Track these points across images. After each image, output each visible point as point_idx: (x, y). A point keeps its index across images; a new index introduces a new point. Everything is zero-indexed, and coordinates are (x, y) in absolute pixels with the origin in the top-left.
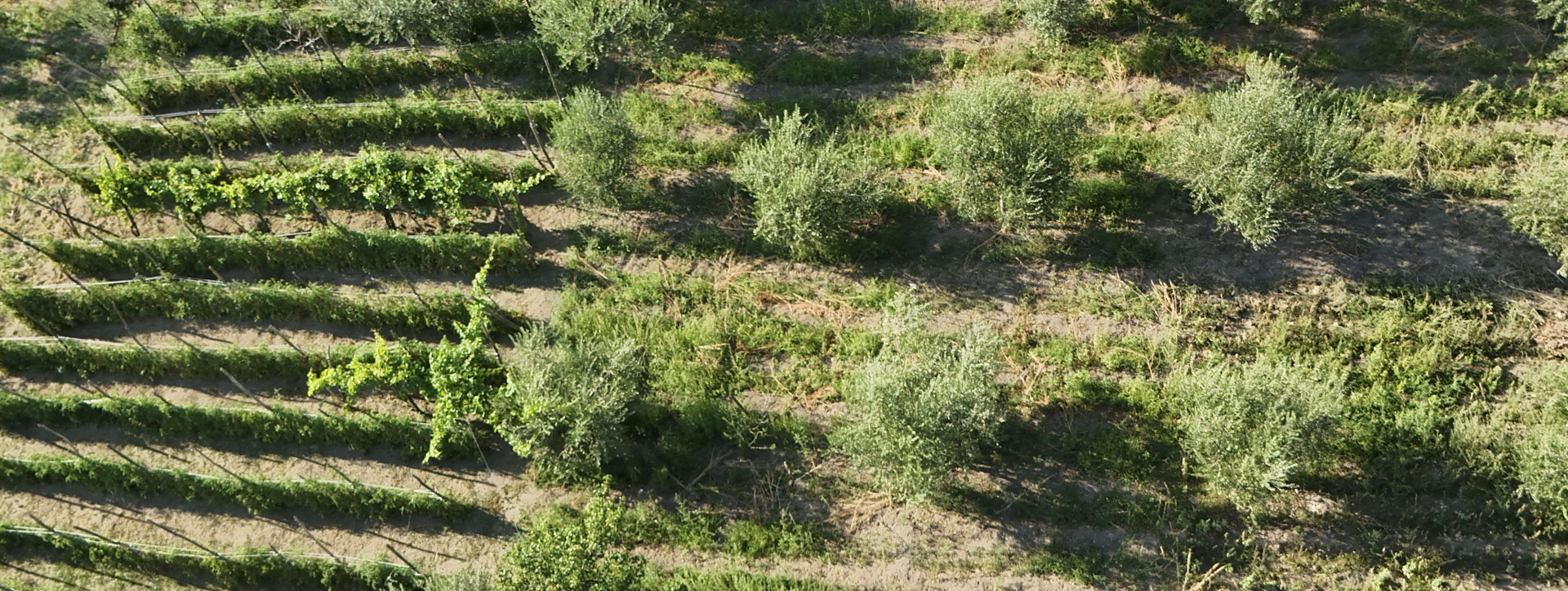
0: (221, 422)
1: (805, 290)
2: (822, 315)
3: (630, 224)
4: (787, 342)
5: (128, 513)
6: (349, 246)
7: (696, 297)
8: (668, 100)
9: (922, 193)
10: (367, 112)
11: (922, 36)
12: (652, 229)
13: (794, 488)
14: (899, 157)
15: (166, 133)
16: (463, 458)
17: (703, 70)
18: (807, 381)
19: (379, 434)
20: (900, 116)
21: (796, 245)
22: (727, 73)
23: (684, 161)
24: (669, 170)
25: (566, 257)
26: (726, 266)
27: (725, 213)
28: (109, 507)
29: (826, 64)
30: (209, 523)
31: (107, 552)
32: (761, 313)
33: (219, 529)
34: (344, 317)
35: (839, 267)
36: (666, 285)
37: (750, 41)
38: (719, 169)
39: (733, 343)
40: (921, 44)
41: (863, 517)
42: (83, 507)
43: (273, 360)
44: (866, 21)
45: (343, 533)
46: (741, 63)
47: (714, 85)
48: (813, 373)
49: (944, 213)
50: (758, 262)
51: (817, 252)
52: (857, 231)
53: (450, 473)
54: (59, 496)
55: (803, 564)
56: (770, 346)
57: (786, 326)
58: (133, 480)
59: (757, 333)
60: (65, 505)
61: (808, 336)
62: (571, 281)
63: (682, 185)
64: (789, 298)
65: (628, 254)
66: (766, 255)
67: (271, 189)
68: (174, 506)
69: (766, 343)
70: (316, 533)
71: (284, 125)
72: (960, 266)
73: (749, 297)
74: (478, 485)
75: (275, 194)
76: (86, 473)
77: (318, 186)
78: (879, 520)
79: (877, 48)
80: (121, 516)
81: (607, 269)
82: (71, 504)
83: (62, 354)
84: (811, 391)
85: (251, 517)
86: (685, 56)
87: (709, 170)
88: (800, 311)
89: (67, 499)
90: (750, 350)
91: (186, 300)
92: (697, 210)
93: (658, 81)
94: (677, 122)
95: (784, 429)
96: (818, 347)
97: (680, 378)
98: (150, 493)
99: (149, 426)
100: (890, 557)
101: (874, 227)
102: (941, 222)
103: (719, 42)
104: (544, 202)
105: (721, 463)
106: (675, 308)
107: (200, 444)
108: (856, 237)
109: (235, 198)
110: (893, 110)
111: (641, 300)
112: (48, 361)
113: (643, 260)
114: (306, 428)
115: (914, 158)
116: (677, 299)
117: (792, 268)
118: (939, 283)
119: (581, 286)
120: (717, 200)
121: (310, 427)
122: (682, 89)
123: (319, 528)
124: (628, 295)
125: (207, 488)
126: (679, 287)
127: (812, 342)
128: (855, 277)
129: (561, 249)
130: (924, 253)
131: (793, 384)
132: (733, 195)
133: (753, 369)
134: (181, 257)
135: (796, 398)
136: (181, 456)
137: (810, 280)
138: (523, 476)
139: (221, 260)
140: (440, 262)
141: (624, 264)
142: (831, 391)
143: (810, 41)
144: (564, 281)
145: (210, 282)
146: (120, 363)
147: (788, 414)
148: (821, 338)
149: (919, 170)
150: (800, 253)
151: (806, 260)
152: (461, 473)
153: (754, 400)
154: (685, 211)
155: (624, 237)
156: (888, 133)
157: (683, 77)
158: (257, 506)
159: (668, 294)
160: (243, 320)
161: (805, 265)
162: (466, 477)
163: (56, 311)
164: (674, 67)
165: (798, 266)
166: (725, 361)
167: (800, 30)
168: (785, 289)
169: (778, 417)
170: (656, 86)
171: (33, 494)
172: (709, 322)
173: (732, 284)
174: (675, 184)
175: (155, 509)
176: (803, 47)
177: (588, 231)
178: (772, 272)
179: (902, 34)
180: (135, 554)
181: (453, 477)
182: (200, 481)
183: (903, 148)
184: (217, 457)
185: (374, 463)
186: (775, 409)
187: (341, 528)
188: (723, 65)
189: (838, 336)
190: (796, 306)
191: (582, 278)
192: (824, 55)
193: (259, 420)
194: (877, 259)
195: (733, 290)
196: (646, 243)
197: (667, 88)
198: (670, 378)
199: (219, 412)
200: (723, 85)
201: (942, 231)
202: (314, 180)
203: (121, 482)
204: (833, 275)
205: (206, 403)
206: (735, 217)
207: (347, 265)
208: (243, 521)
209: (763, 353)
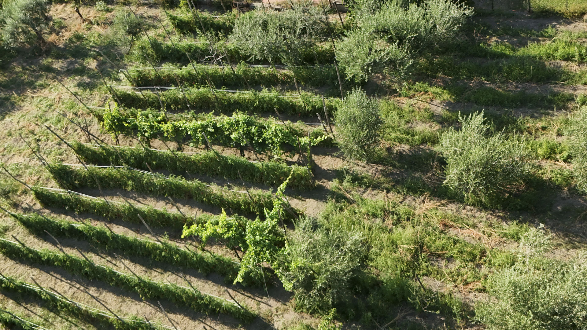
0: (136, 247)
1: (471, 223)
2: (479, 239)
3: (371, 171)
4: (455, 251)
5: (82, 288)
6: (219, 163)
7: (403, 216)
8: (404, 106)
9: (553, 174)
10: (242, 96)
11: (563, 85)
12: (383, 175)
14: (540, 151)
15: (142, 97)
16: (257, 287)
17: (426, 92)
18: (465, 277)
19: (215, 266)
20: (544, 128)
21: (468, 195)
22: (440, 95)
23: (408, 140)
24: (398, 144)
25: (332, 185)
26: (423, 202)
27: (427, 171)
28: (74, 283)
29: (501, 95)
30: (120, 300)
31: (66, 306)
32: (442, 232)
33: (124, 305)
34: (209, 200)
35: (494, 212)
36: (386, 207)
37: (457, 79)
38: (428, 147)
39: (422, 247)
40: (562, 90)
42: (62, 281)
43: (169, 217)
44: (529, 73)
45: (186, 318)
46: (449, 90)
47: (432, 101)
48: (469, 273)
49: (566, 189)
50: (443, 202)
51: (481, 202)
52: (508, 192)
53: (249, 295)
54: (52, 273)
56: (444, 252)
57: (456, 242)
58: (86, 269)
59: (437, 243)
60: (54, 278)
61: (469, 249)
62: (332, 198)
63: (405, 153)
64: (460, 226)
65: (367, 187)
66: (449, 198)
67: (185, 128)
68: (104, 288)
69: (442, 250)
70: (172, 316)
71: (200, 99)
72: (573, 222)
73: (435, 221)
74: (262, 304)
75: (187, 132)
76: (65, 262)
77: (209, 129)
79: (535, 89)
80: (78, 288)
81: (354, 194)
82: (57, 278)
83: (69, 200)
84: (466, 283)
85: (141, 301)
86: (417, 83)
87: (422, 147)
88: (466, 234)
89: (55, 275)
90: (431, 252)
91: (134, 181)
92: (411, 168)
93: (400, 96)
94: (407, 119)
95: (446, 304)
96: (474, 257)
97: (386, 262)
98: (94, 279)
99: (102, 243)
101: (519, 191)
102: (564, 194)
103: (438, 78)
104: (325, 154)
105: (404, 317)
106: (389, 221)
107: (125, 258)
108: (507, 195)
109: (167, 131)
110: (540, 124)
111: (370, 214)
112: (62, 203)
113: (375, 192)
114: (177, 256)
115: (550, 153)
116: (391, 216)
117: (464, 209)
118: (558, 230)
119: (337, 201)
120: (424, 164)
121: (180, 256)
122: (413, 101)
123: (175, 313)
124: (363, 210)
125: (121, 280)
126: (394, 209)
127: (470, 253)
128: (504, 219)
129: (330, 180)
130: (550, 210)
131: (456, 277)
132: (434, 162)
133: (432, 264)
134: (135, 159)
135: (456, 286)
136: (114, 262)
137: (475, 217)
138: (287, 303)
139: (154, 163)
140: (264, 178)
141: (364, 192)
142: (479, 285)
143: (493, 82)
144: (329, 197)
145: (146, 172)
146: (95, 208)
147: (451, 295)
148: (477, 252)
149: (553, 161)
150: (471, 200)
151: (473, 205)
152: (254, 295)
153: (431, 283)
154: (403, 167)
155: (367, 178)
156: (535, 137)
157: (414, 95)
158: (144, 295)
159: (386, 213)
160: (160, 195)
161: (472, 208)
162: (257, 298)
163: (71, 178)
164: (410, 89)
165: (468, 207)
166: (415, 257)
167: (488, 76)
168: (458, 220)
169: (443, 296)
170: (398, 98)
171: (41, 270)
172: (409, 232)
173: (426, 212)
174: (400, 152)
175: (95, 288)
176: (488, 85)
177: (347, 172)
178: (451, 209)
179: (551, 83)
180: (79, 309)
181: (250, 297)
182: (119, 276)
183: (544, 147)
184: (131, 266)
185: (210, 282)
186: (442, 291)
187: (185, 315)
188: (438, 90)
189: (488, 253)
190: (463, 231)
191: (339, 197)
192: (500, 90)
193: (155, 248)
194: (519, 210)
195: (426, 216)
196: (378, 183)
197: (404, 100)
198: (380, 261)
199: (136, 240)
200: (437, 101)
201: (564, 199)
202: (207, 126)
203: (81, 270)
204: (489, 216)
205: (131, 235)
206: (433, 175)
207: (217, 174)
208: (137, 302)
209: (439, 256)
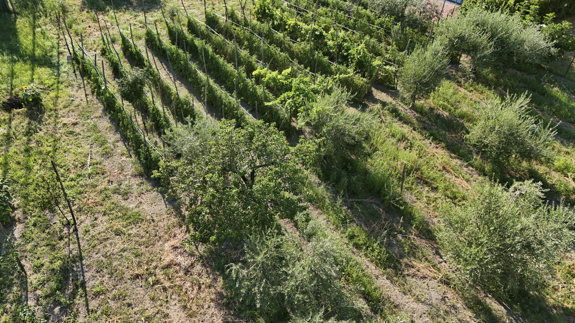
1: (466, 178)
2: (467, 190)
3: (409, 114)
8: (460, 92)
9: (558, 183)
12: (417, 120)
13: (395, 236)
14: (557, 163)
17: (483, 93)
20: (567, 153)
24: (441, 109)
26: (437, 148)
27: (453, 133)
32: (439, 171)
35: (490, 180)
36: (406, 135)
38: (463, 121)
41: (419, 273)
49: (564, 197)
55: (372, 267)
59: (431, 174)
60: (162, 66)
61: (454, 190)
63: (442, 117)
64: (457, 175)
65: (400, 120)
66: (459, 155)
68: (185, 85)
69: (432, 180)
73: (438, 162)
78: (427, 281)
81: (388, 119)
86: (480, 85)
87: (458, 119)
88: (458, 182)
90: (422, 177)
95: (411, 213)
96: (455, 198)
100: (418, 300)
102: (560, 199)
103: (498, 90)
104: (383, 91)
106: (403, 145)
111: (391, 134)
113: (404, 125)
115: (564, 169)
116: (406, 141)
117: (467, 167)
120: (453, 128)
122: (469, 93)
126: (411, 139)
129: (375, 104)
131: (431, 202)
132: (461, 130)
135: (427, 207)
137: (472, 176)
141: (395, 122)
147: (418, 210)
148: (459, 196)
149: (562, 175)
151: (476, 168)
153: (408, 197)
154: (436, 123)
155: (404, 115)
157: (473, 91)
159: (403, 138)
164: (472, 86)
165: (471, 168)
168: (457, 171)
169: (412, 207)
170: (459, 87)
173: (435, 153)
174: (439, 115)
178: (455, 162)
183: (561, 162)
186: (414, 205)
188: (494, 95)
190: (457, 179)
195: (433, 156)
196: (410, 122)
197: (463, 90)
204: (485, 181)
209: (426, 183)
